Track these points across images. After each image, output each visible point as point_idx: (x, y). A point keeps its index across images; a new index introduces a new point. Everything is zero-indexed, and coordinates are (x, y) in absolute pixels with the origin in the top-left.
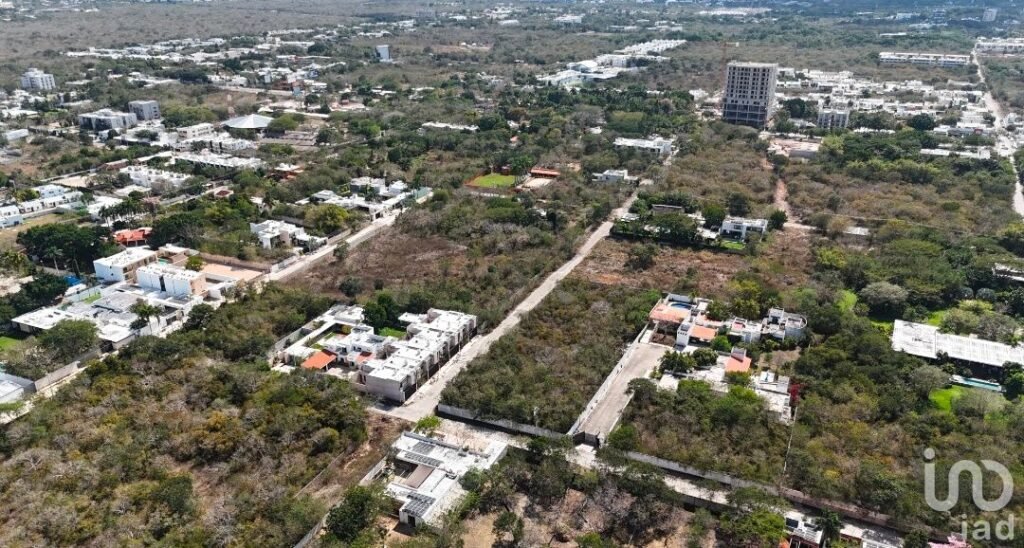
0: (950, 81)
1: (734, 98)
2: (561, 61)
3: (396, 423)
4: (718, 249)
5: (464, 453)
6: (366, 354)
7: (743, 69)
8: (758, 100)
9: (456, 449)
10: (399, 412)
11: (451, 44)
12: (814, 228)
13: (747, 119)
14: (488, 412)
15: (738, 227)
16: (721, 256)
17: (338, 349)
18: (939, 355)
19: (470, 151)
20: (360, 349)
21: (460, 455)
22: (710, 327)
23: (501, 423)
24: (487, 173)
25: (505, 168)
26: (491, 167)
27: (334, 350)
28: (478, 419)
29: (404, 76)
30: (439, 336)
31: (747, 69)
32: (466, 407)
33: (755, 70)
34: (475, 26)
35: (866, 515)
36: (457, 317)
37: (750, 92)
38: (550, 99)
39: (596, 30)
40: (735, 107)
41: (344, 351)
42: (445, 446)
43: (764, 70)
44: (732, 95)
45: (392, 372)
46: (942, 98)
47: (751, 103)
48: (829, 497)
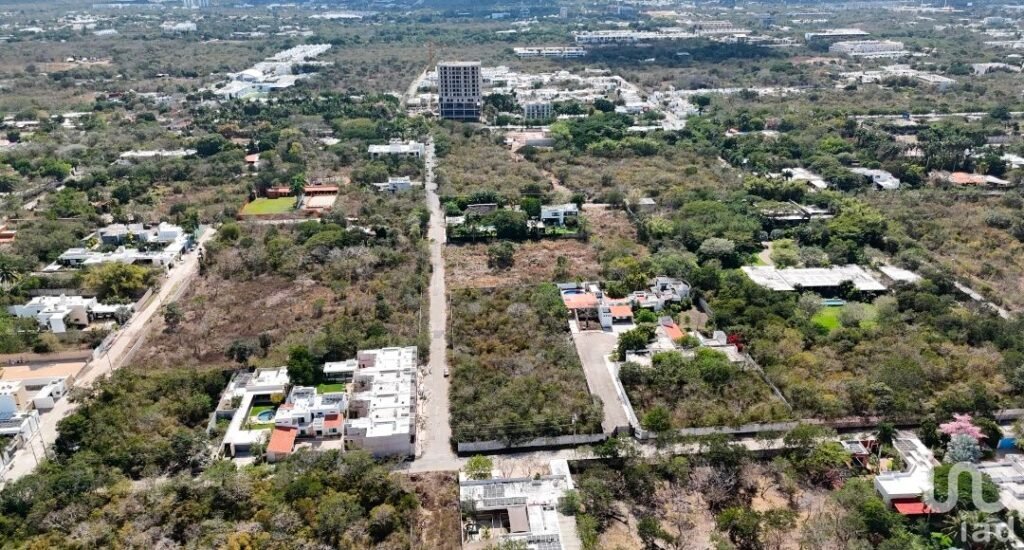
0: (587, 70)
1: (449, 97)
2: (215, 72)
3: (428, 477)
4: (554, 237)
5: (538, 481)
6: (332, 417)
7: (453, 68)
8: (472, 97)
9: (527, 480)
10: (420, 467)
11: (53, 60)
12: (608, 205)
13: (464, 116)
14: (518, 435)
15: (556, 214)
16: (560, 242)
17: (294, 422)
18: (795, 287)
19: (211, 178)
20: (320, 414)
21: (534, 485)
22: (620, 304)
23: (537, 442)
24: (251, 199)
25: (270, 190)
26: (255, 191)
27: (290, 424)
28: (513, 446)
29: (33, 101)
30: (398, 376)
31: (459, 68)
32: (492, 438)
33: (465, 68)
34: (66, 38)
35: (868, 421)
36: (397, 352)
37: (463, 90)
38: (246, 113)
39: (220, 38)
40: (450, 106)
41: (302, 421)
42: (512, 482)
43: (473, 68)
44: (446, 95)
45: (391, 426)
46: (596, 84)
47: (466, 101)
48: (840, 416)
